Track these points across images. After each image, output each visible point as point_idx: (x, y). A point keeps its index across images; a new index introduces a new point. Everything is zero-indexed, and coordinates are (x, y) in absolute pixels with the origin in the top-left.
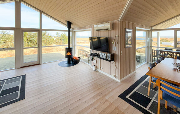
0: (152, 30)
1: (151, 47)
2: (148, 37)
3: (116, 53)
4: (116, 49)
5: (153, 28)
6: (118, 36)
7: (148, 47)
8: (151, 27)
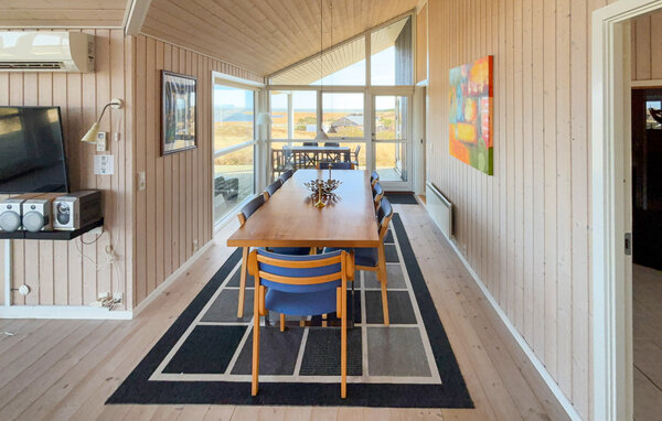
0: (269, 87)
1: (269, 141)
2: (260, 110)
3: (115, 188)
4: (110, 168)
5: (272, 82)
6: (123, 105)
7: (260, 142)
8: (266, 77)
